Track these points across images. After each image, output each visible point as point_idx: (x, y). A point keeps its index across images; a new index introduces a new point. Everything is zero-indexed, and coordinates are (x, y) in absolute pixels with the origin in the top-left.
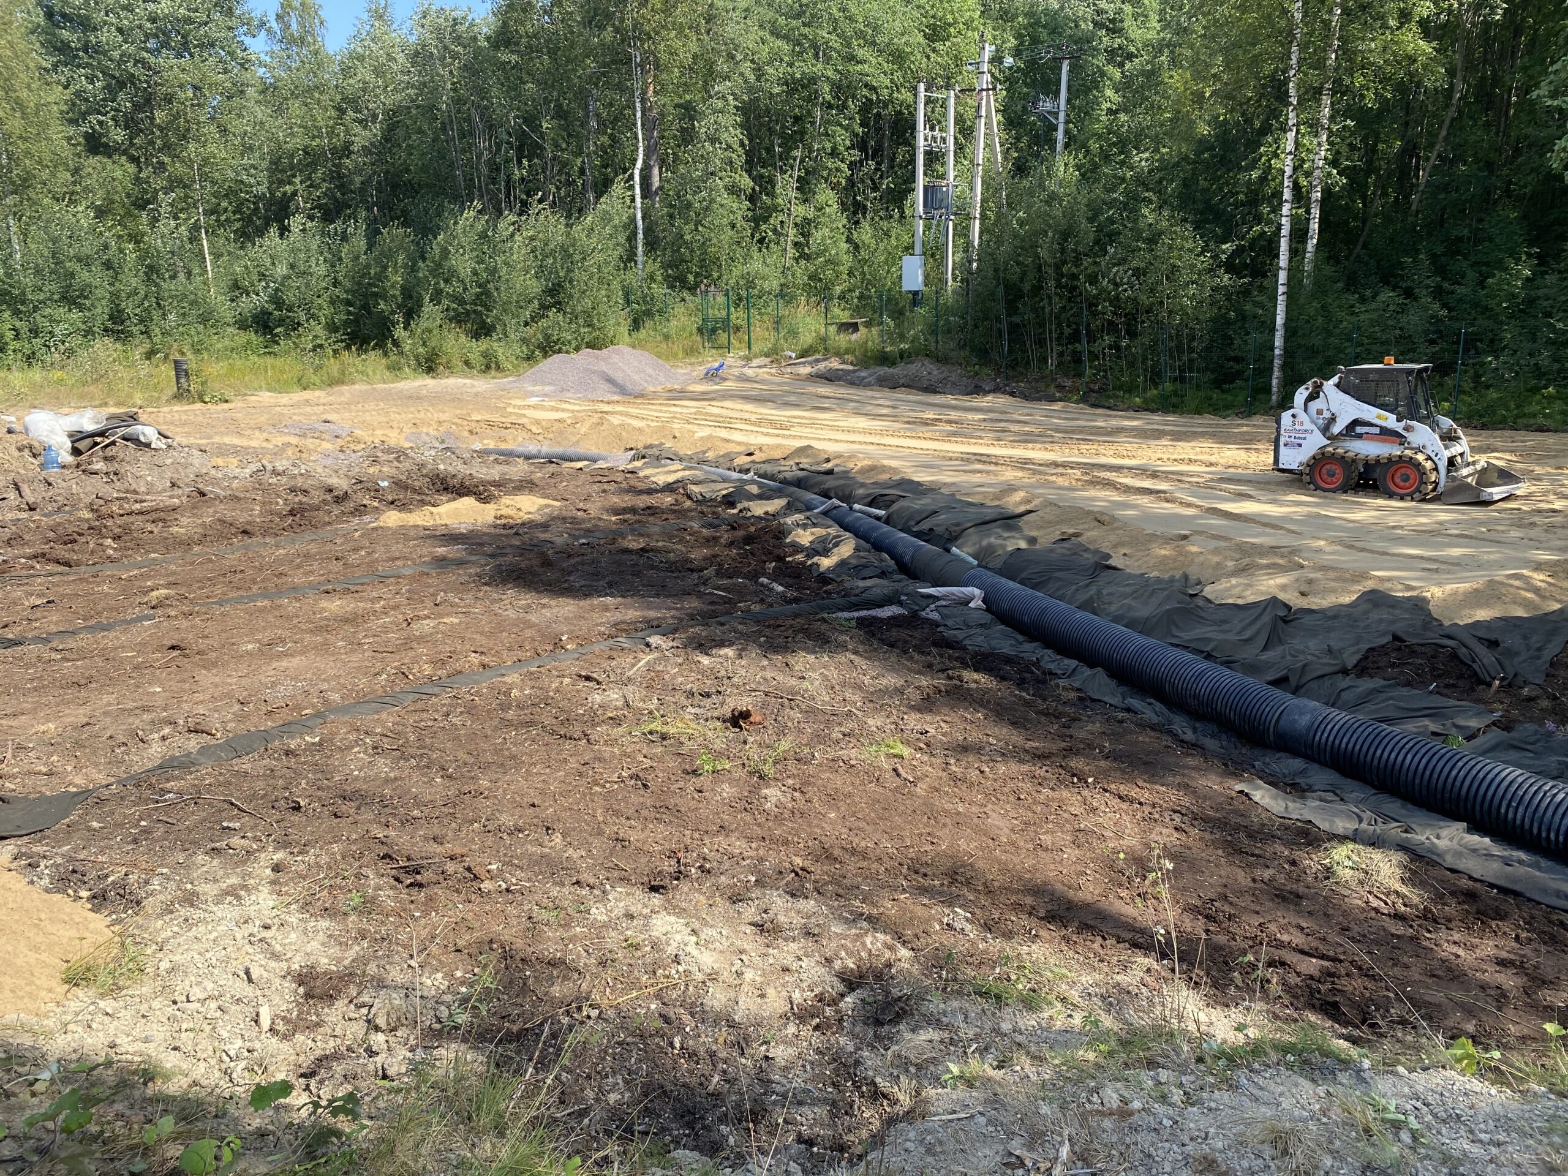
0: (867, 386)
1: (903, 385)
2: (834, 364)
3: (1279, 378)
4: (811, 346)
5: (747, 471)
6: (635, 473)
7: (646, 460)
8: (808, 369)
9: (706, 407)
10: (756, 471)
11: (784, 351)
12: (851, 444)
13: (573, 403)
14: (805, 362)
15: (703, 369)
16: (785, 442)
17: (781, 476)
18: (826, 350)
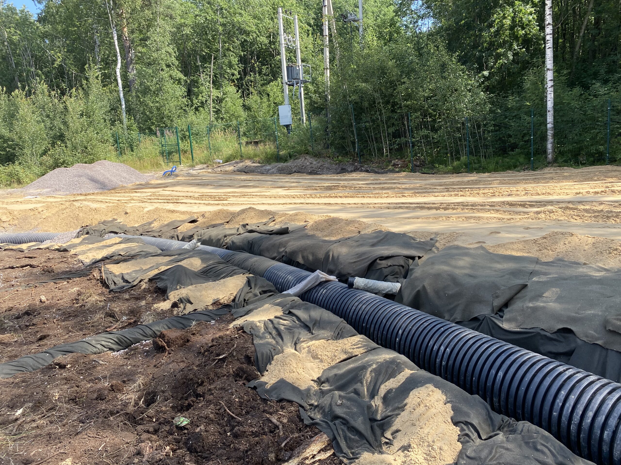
0: (272, 173)
1: (295, 172)
2: (248, 163)
3: (553, 143)
4: (231, 155)
5: (191, 238)
6: (67, 251)
7: (87, 235)
8: (231, 168)
9: (160, 191)
10: (200, 238)
11: (214, 159)
12: (285, 205)
13: (58, 198)
14: (229, 164)
15: (163, 172)
16: (225, 208)
17: (228, 240)
18: (241, 156)
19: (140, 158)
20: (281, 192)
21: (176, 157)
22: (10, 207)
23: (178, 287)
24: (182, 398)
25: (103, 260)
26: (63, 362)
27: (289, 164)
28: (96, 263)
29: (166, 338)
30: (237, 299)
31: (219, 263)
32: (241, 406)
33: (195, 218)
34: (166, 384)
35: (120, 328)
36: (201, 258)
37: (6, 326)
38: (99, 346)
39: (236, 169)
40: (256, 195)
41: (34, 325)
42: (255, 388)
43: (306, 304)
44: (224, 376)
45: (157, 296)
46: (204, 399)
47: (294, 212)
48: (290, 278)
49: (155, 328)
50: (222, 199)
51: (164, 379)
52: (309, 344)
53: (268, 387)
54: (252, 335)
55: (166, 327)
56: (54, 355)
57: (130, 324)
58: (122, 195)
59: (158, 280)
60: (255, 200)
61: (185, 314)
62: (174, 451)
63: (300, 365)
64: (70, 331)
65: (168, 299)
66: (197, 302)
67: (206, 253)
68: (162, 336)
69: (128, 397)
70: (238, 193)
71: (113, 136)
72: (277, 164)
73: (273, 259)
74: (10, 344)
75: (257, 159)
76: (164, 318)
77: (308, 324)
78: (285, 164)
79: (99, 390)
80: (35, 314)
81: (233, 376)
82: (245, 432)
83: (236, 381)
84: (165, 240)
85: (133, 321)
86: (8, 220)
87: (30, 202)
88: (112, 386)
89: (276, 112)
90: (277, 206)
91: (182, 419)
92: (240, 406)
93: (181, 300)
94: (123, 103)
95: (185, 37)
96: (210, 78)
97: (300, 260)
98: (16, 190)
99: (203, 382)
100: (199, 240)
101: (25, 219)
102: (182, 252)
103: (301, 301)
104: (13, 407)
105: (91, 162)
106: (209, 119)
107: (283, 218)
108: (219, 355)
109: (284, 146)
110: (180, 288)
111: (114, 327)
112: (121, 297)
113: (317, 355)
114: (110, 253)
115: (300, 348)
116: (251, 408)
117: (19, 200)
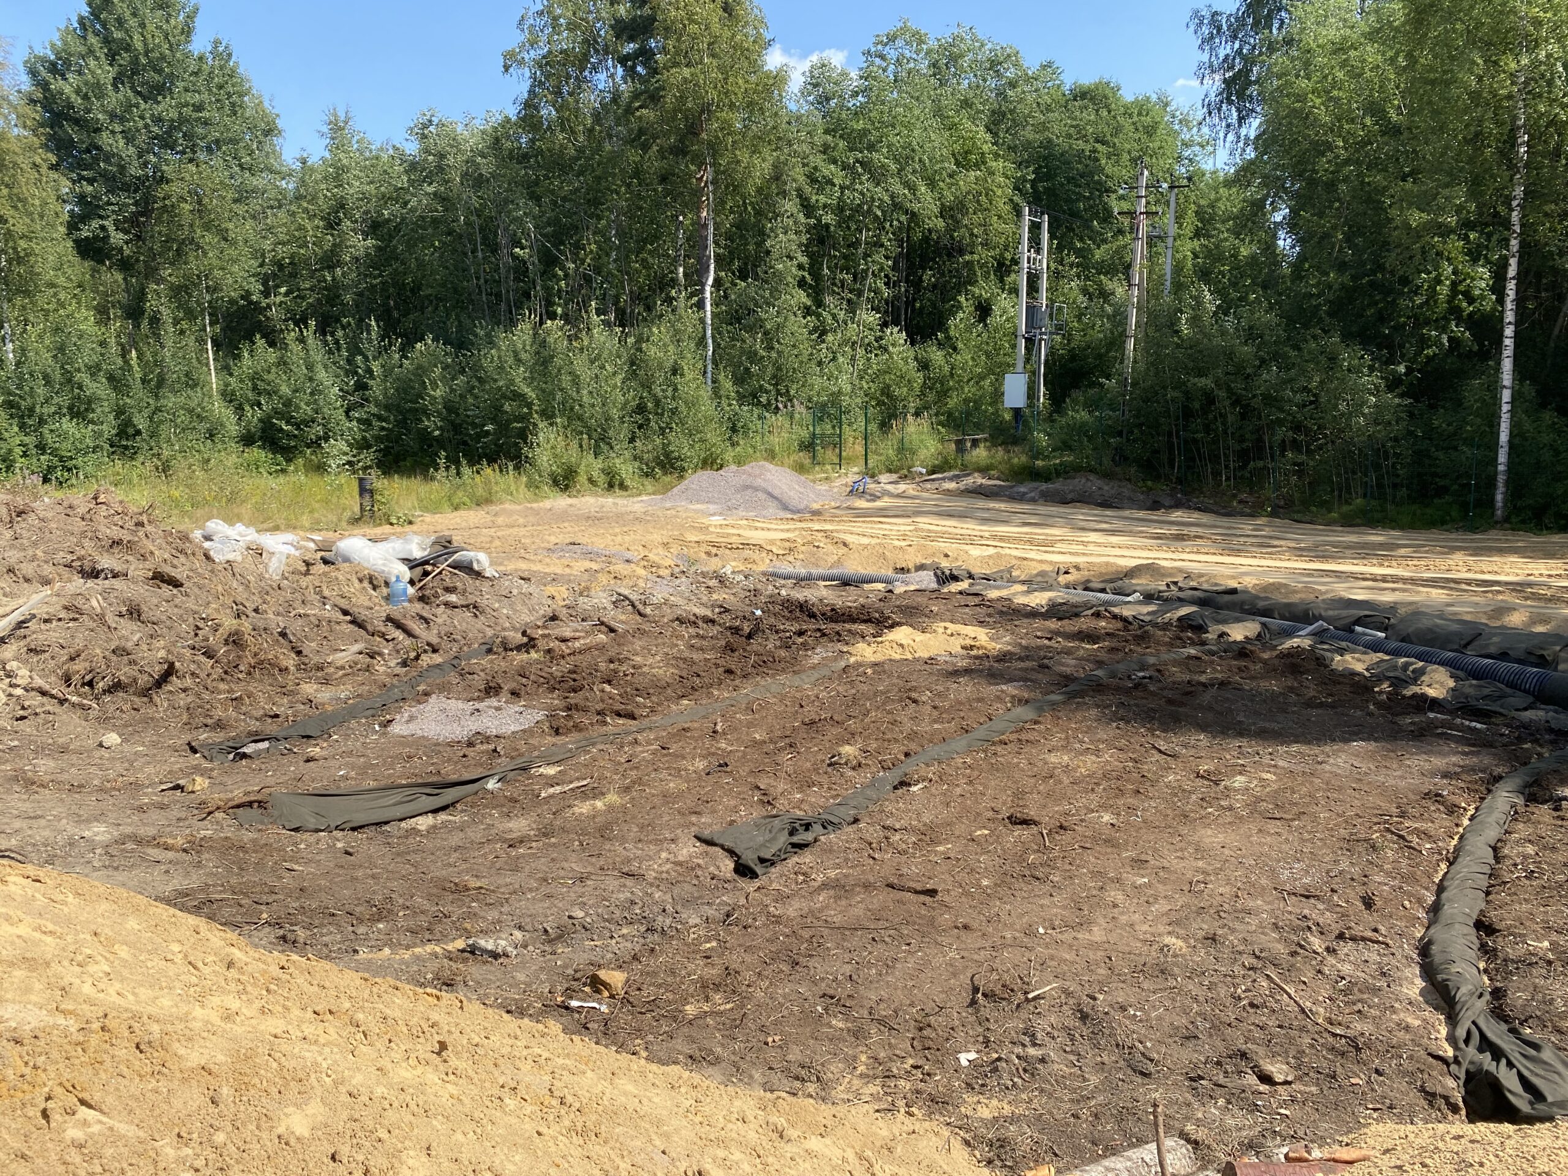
3: (1505, 494)
4: (945, 462)
11: (913, 467)
18: (963, 465)
27: (1058, 485)
72: (1035, 484)
75: (995, 473)
78: (1051, 485)
94: (710, 346)
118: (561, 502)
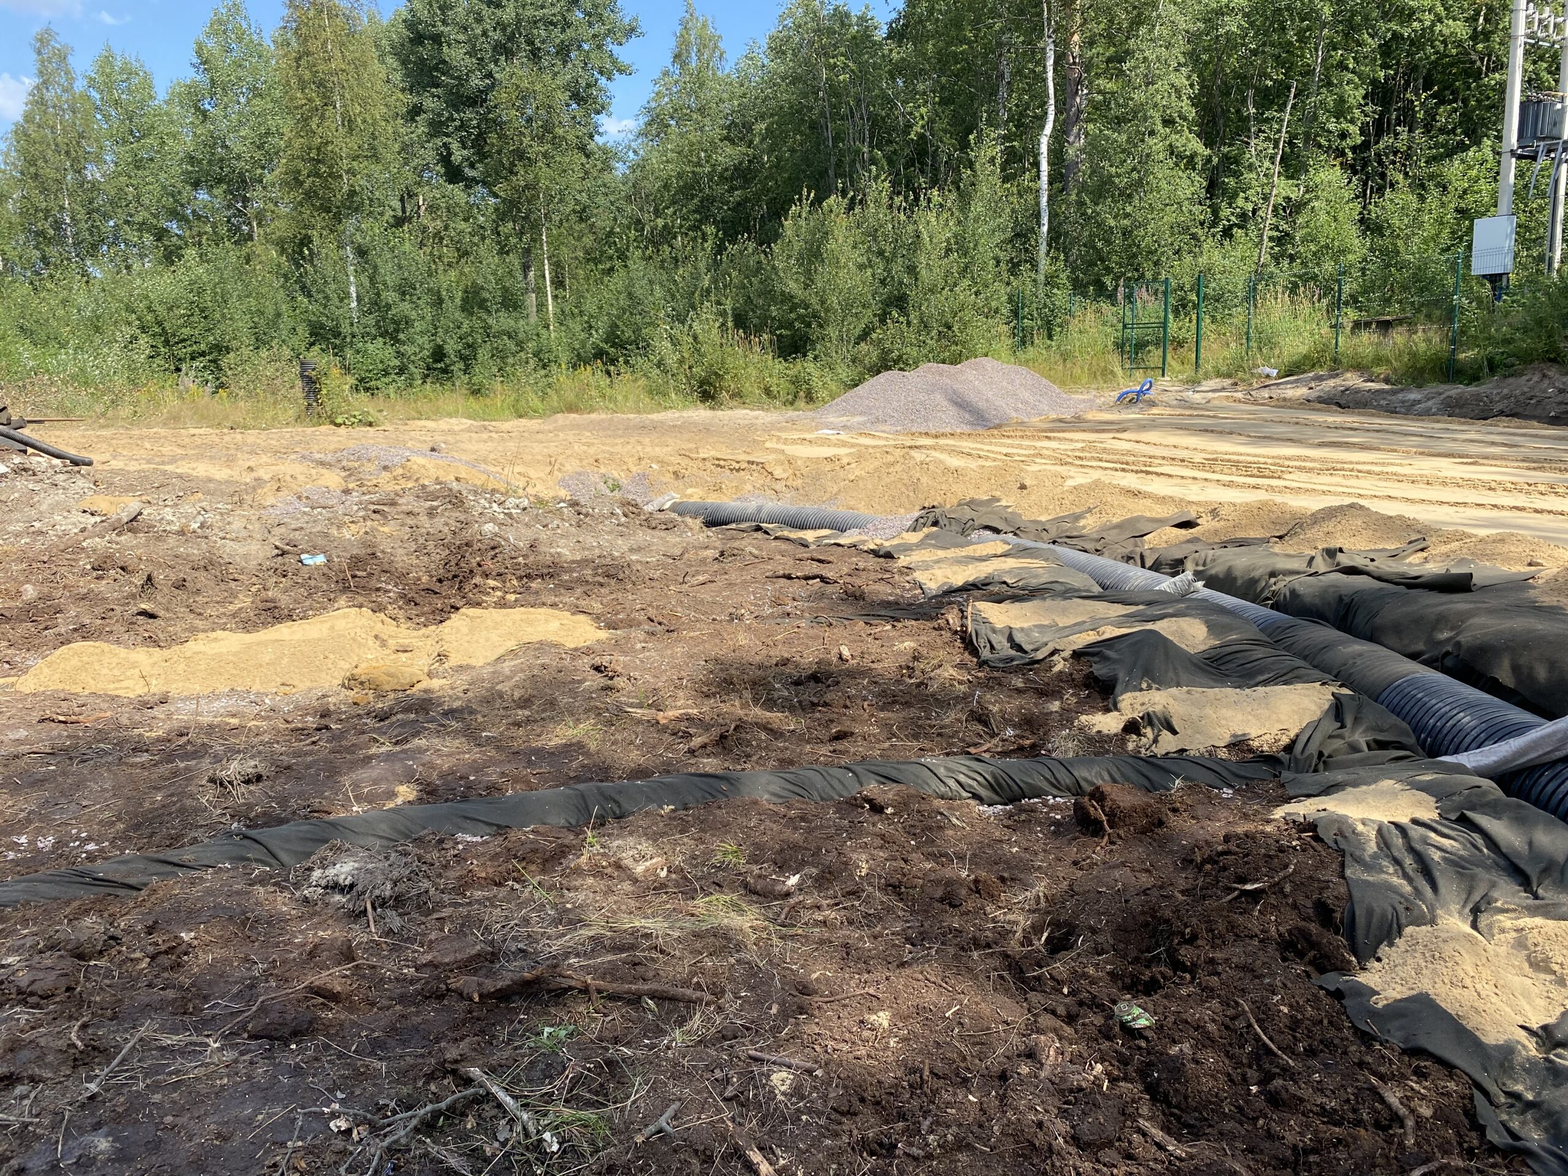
4: (1306, 357)
5: (1176, 566)
6: (892, 557)
7: (935, 529)
8: (1302, 392)
9: (1107, 440)
10: (1201, 568)
11: (1257, 366)
12: (1460, 509)
13: (880, 438)
14: (1296, 381)
15: (1116, 394)
16: (1278, 499)
17: (1281, 585)
18: (1335, 360)
19: (1065, 357)
20: (1448, 468)
21: (1154, 356)
22: (790, 449)
23: (1144, 686)
24: (1137, 960)
25: (969, 588)
26: (880, 800)
27: (1488, 388)
28: (950, 594)
29: (1108, 803)
30: (1299, 747)
31: (1256, 642)
32: (1294, 1031)
33: (1192, 515)
34: (1103, 914)
35: (998, 753)
36: (1206, 622)
37: (776, 695)
38: (952, 783)
39: (1313, 394)
40: (1369, 472)
41: (826, 704)
42: (1338, 995)
43: (1520, 806)
44: (1252, 937)
45: (1088, 696)
46: (1193, 978)
47: (1494, 531)
48: (1466, 719)
49: (1081, 773)
50: (1267, 473)
51: (1098, 901)
52: (1521, 923)
53: (1380, 1002)
54: (1342, 852)
55: (1107, 777)
56: (863, 779)
57: (1021, 749)
58: (1017, 442)
59: (1096, 659)
60: (1367, 485)
61: (1155, 756)
62: (1113, 1080)
63: (1486, 973)
64: (894, 735)
65: (1117, 709)
66: (1189, 732)
67: (1222, 610)
68: (1098, 795)
69: (1010, 917)
70: (1313, 460)
71: (1010, 300)
72: (1443, 387)
73: (1414, 656)
74: (782, 734)
75: (1382, 370)
76: (1103, 754)
77: (1522, 865)
78: (1472, 389)
79: (949, 882)
80: (829, 682)
81: (1278, 944)
82: (1302, 1100)
83: (1284, 959)
84: (1111, 562)
85: (1028, 742)
86: (785, 476)
87: (825, 442)
88: (976, 881)
89: (1463, 237)
90: (1436, 507)
91: (1137, 1011)
92: (1290, 1028)
93: (1149, 719)
94: (1045, 220)
95: (1223, 41)
96: (1276, 146)
97: (1504, 675)
98: (801, 413)
99: (1194, 937)
100: (1198, 575)
101: (816, 478)
102: (1157, 597)
103: (1499, 793)
104: (784, 867)
105: (955, 360)
106: (1256, 259)
107: (1455, 545)
108: (1244, 881)
109: (1476, 338)
110: (1149, 688)
111: (985, 748)
112: (1005, 681)
113: (1547, 960)
114: (983, 576)
115: (1490, 926)
116: (1322, 1042)
117: (808, 436)
118: (701, 414)
